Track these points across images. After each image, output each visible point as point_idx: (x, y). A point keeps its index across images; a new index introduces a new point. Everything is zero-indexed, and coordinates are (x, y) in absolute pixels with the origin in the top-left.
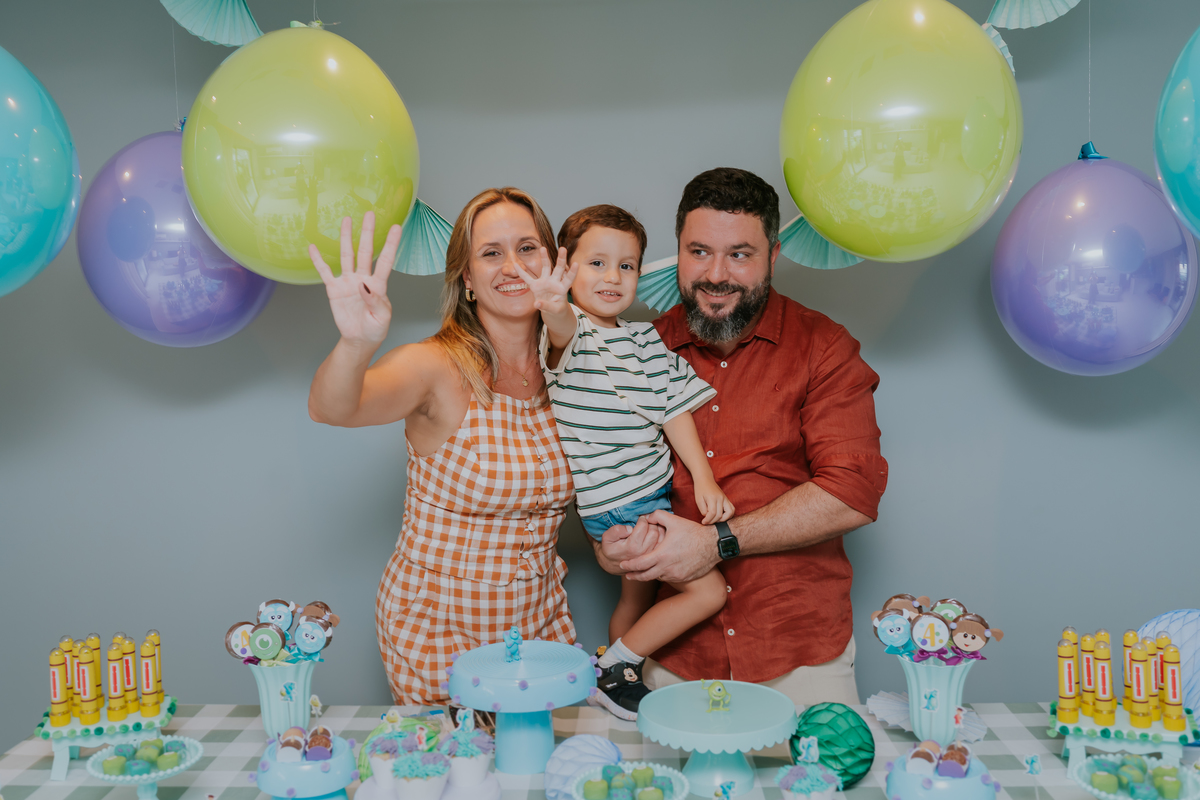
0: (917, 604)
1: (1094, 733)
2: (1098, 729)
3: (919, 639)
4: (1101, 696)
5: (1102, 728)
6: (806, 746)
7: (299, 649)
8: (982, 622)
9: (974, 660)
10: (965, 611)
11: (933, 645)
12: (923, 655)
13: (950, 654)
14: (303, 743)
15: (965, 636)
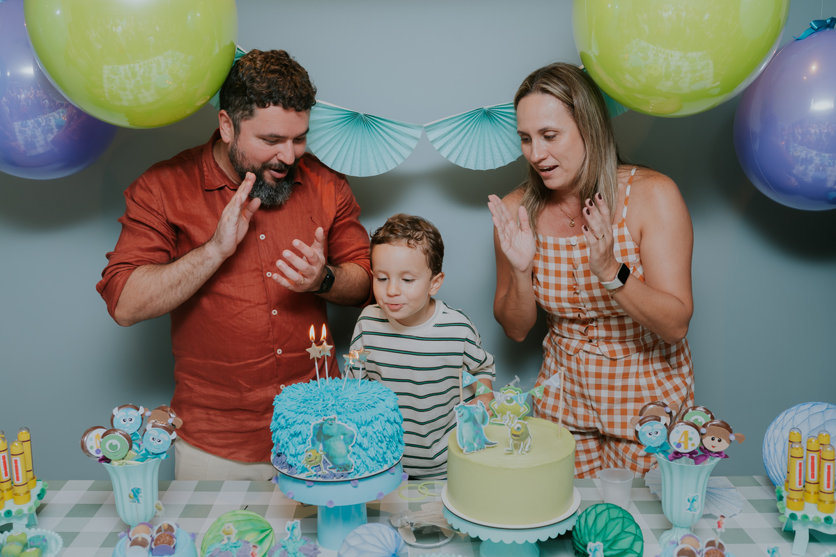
0: (668, 410)
1: (819, 519)
2: (823, 516)
3: (675, 443)
4: (825, 489)
5: (826, 515)
6: (593, 550)
7: (146, 450)
8: (727, 427)
9: (719, 459)
10: (712, 418)
11: (686, 448)
12: (677, 455)
13: (700, 453)
14: (149, 539)
15: (713, 439)
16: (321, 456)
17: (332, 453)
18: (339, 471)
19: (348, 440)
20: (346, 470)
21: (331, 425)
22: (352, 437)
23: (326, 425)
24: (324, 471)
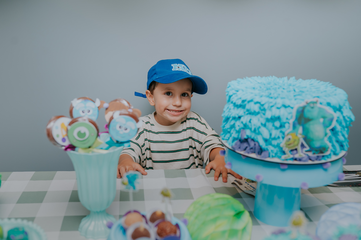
16: (299, 140)
17: (310, 136)
18: (314, 154)
19: (327, 123)
20: (322, 152)
21: (312, 108)
22: (332, 120)
23: (308, 108)
24: (301, 154)
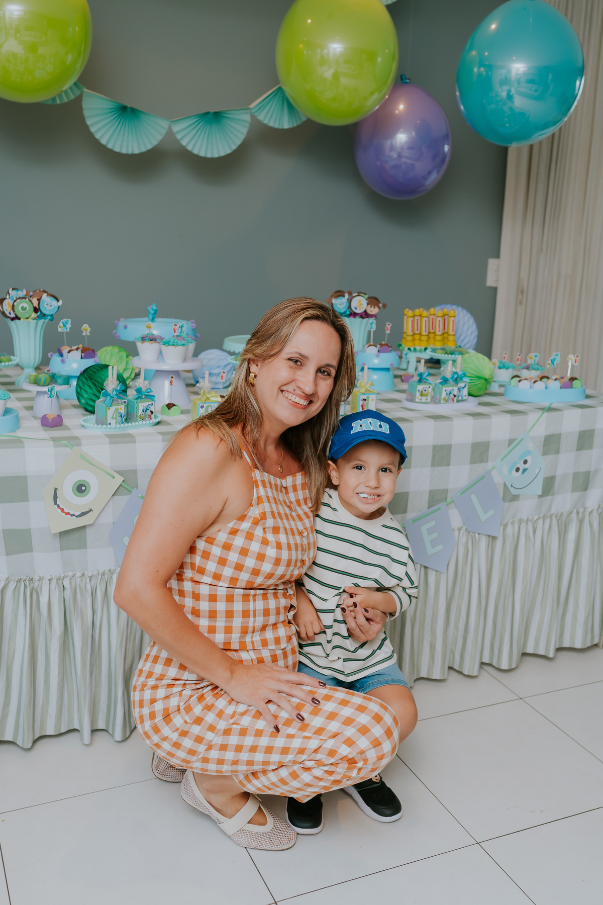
3: (353, 307)
7: (41, 312)
8: (378, 300)
9: (373, 319)
11: (360, 309)
12: (355, 315)
13: (365, 314)
15: (371, 307)
